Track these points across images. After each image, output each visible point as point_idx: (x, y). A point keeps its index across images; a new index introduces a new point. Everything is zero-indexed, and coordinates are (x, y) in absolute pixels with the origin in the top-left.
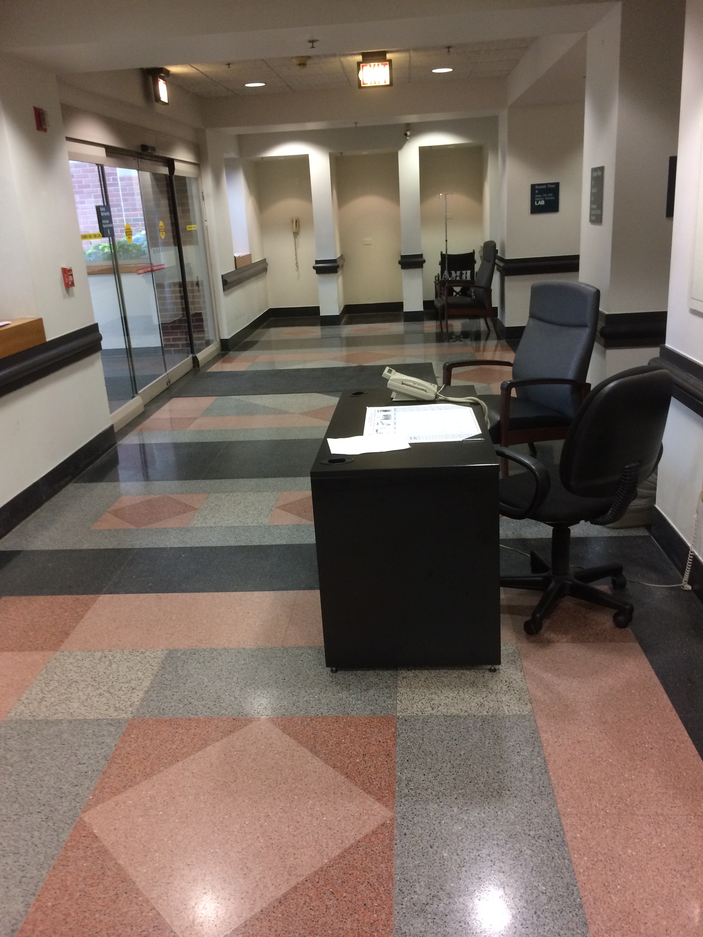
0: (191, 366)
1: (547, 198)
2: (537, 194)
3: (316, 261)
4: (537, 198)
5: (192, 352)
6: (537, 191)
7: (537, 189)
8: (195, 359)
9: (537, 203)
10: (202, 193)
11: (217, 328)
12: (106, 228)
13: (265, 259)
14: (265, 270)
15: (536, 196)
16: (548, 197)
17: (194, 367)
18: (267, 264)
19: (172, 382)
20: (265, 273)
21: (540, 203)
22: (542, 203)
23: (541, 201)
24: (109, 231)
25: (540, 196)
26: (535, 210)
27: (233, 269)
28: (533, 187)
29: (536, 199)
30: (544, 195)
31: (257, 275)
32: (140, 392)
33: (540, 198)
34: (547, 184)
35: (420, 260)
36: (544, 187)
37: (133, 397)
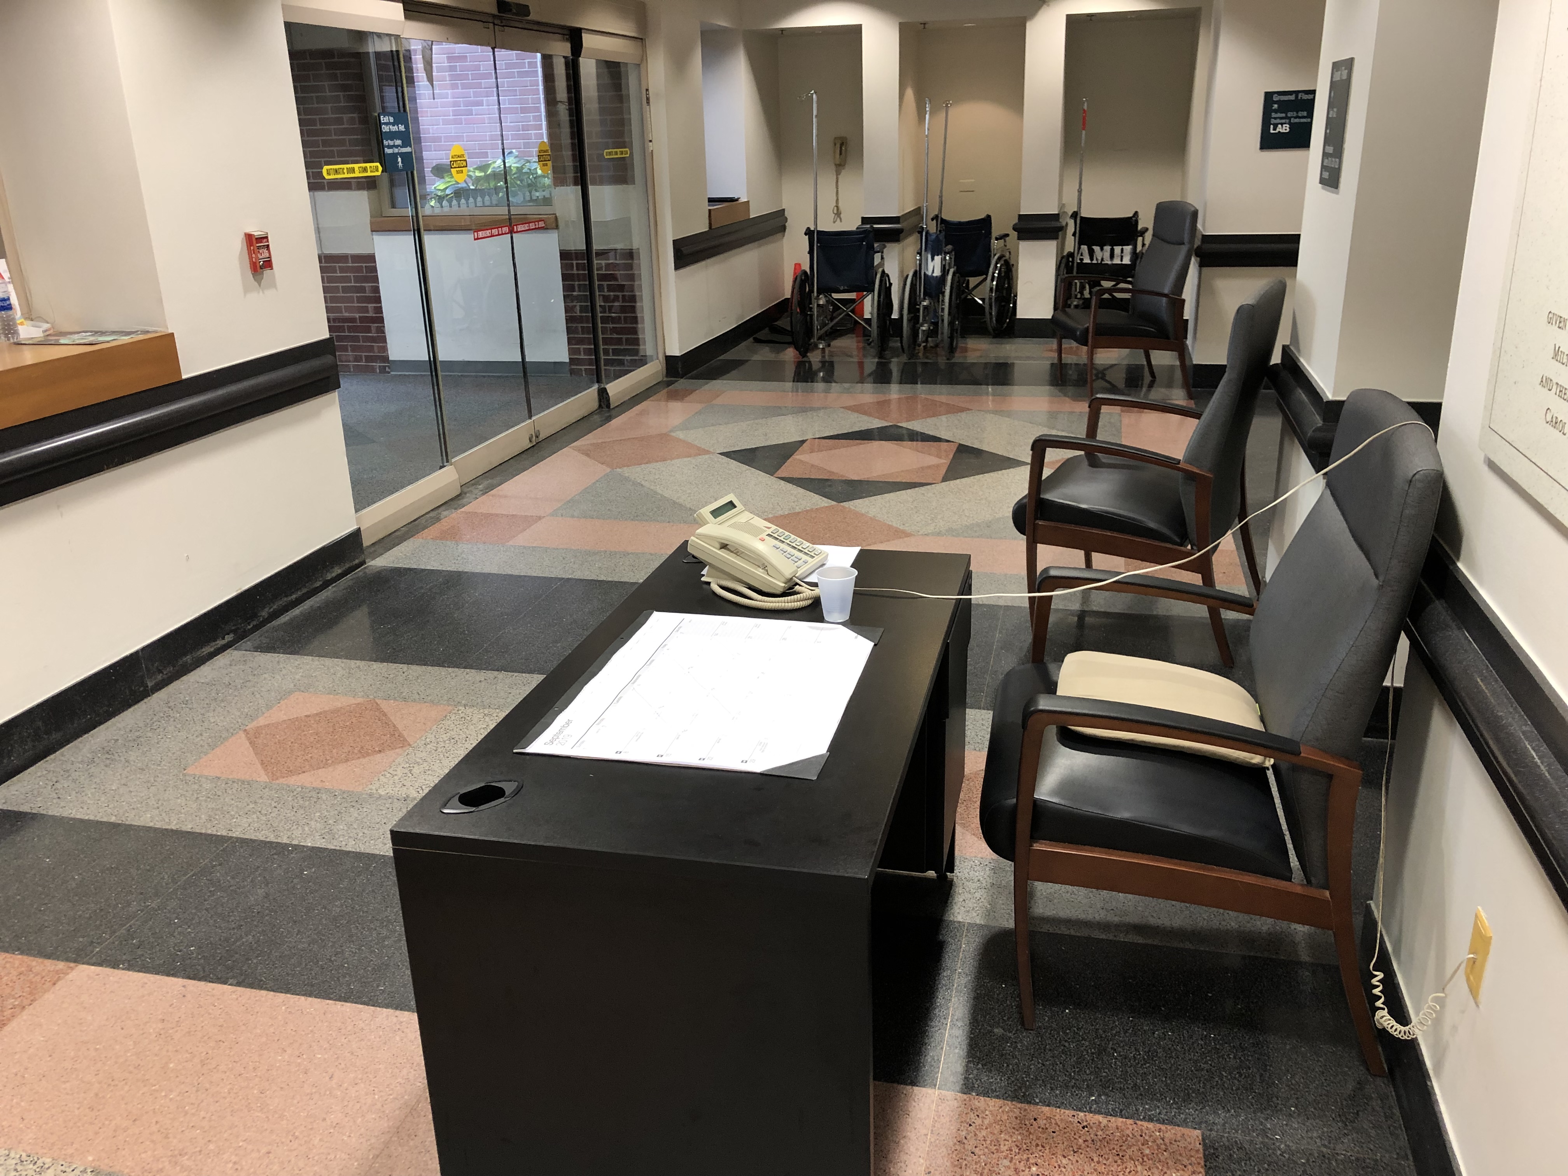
0: (595, 405)
1: (1293, 120)
2: (1276, 111)
3: (863, 218)
4: (1275, 118)
5: (599, 381)
6: (1276, 106)
7: (1276, 102)
8: (603, 394)
9: (1275, 129)
10: (647, 90)
11: (659, 337)
12: (395, 155)
13: (784, 210)
14: (783, 229)
15: (1274, 115)
16: (1295, 118)
17: (600, 406)
18: (786, 219)
19: (542, 437)
20: (780, 235)
21: (1280, 129)
22: (1285, 129)
23: (1282, 124)
24: (400, 159)
25: (1283, 115)
26: (1269, 142)
27: (705, 228)
28: (1268, 96)
29: (1273, 121)
30: (1290, 114)
31: (762, 238)
32: (453, 460)
33: (1281, 118)
34: (1297, 93)
35: (1054, 224)
36: (1292, 97)
37: (441, 467)
